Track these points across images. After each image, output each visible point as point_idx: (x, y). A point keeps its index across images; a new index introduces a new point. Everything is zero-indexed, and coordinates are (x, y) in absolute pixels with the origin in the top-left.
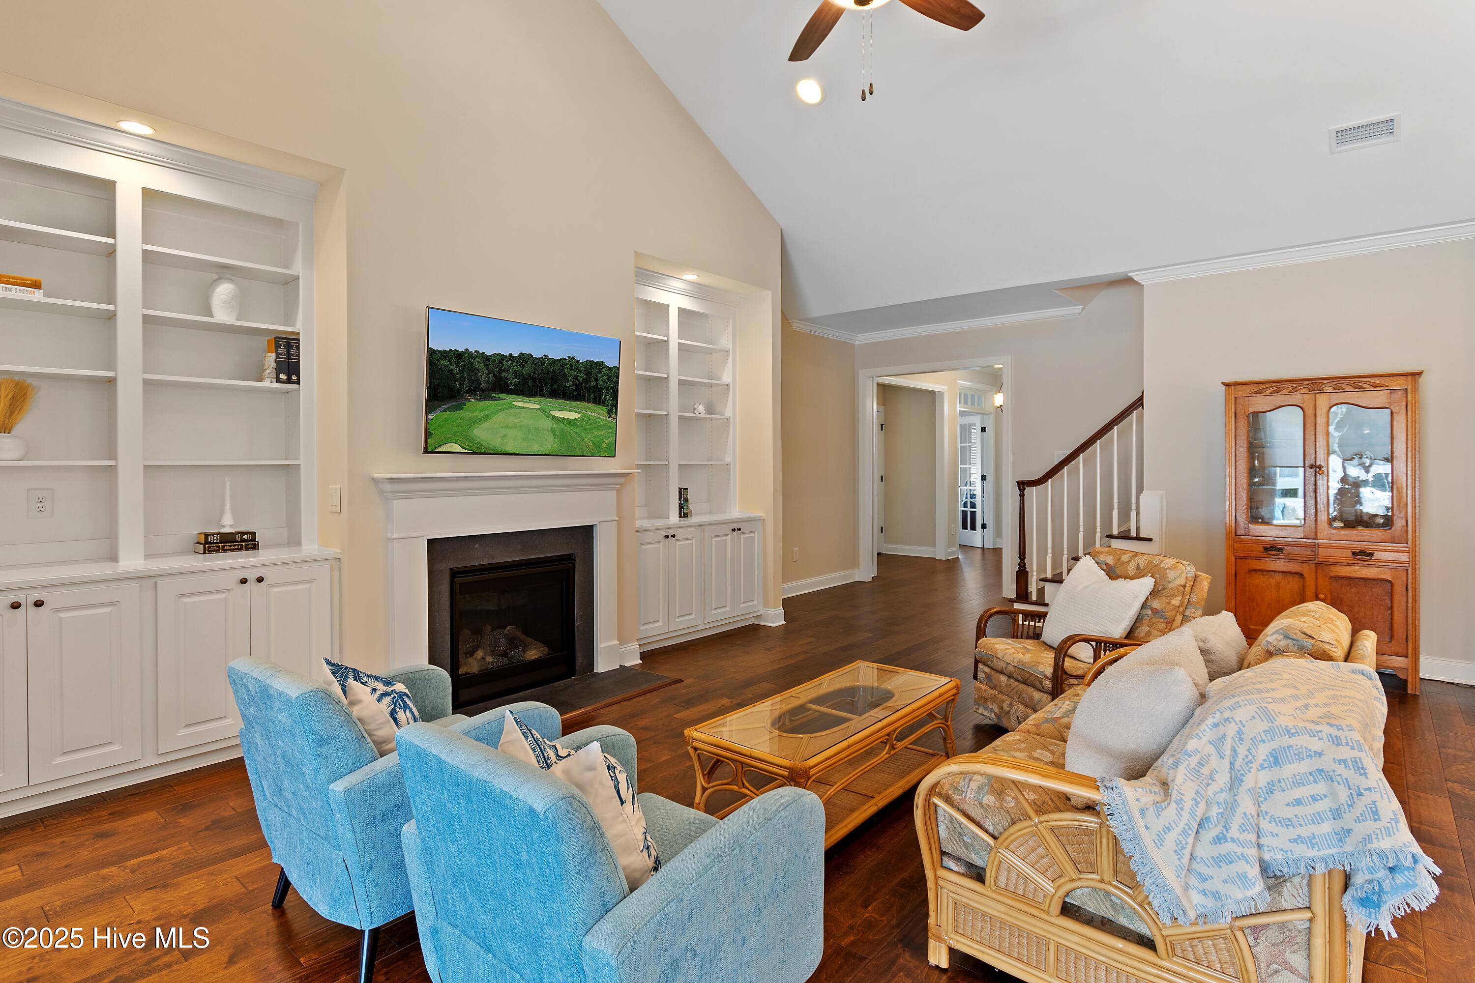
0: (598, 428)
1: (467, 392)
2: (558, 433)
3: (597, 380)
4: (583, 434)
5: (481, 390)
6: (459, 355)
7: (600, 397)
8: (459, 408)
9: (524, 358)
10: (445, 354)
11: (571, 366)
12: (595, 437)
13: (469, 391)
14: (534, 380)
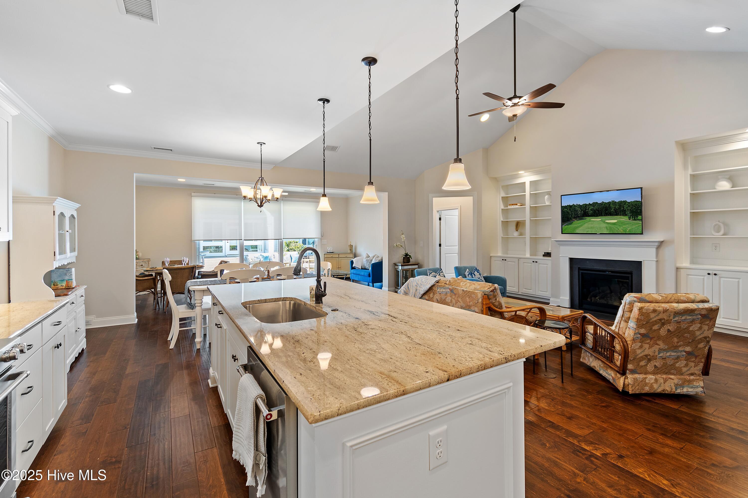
0: (625, 224)
1: (574, 218)
2: (608, 228)
3: (623, 207)
4: (619, 227)
5: (579, 217)
6: (570, 206)
7: (625, 213)
8: (571, 224)
9: (595, 204)
10: (566, 207)
11: (613, 204)
12: (624, 228)
13: (575, 218)
14: (598, 211)
